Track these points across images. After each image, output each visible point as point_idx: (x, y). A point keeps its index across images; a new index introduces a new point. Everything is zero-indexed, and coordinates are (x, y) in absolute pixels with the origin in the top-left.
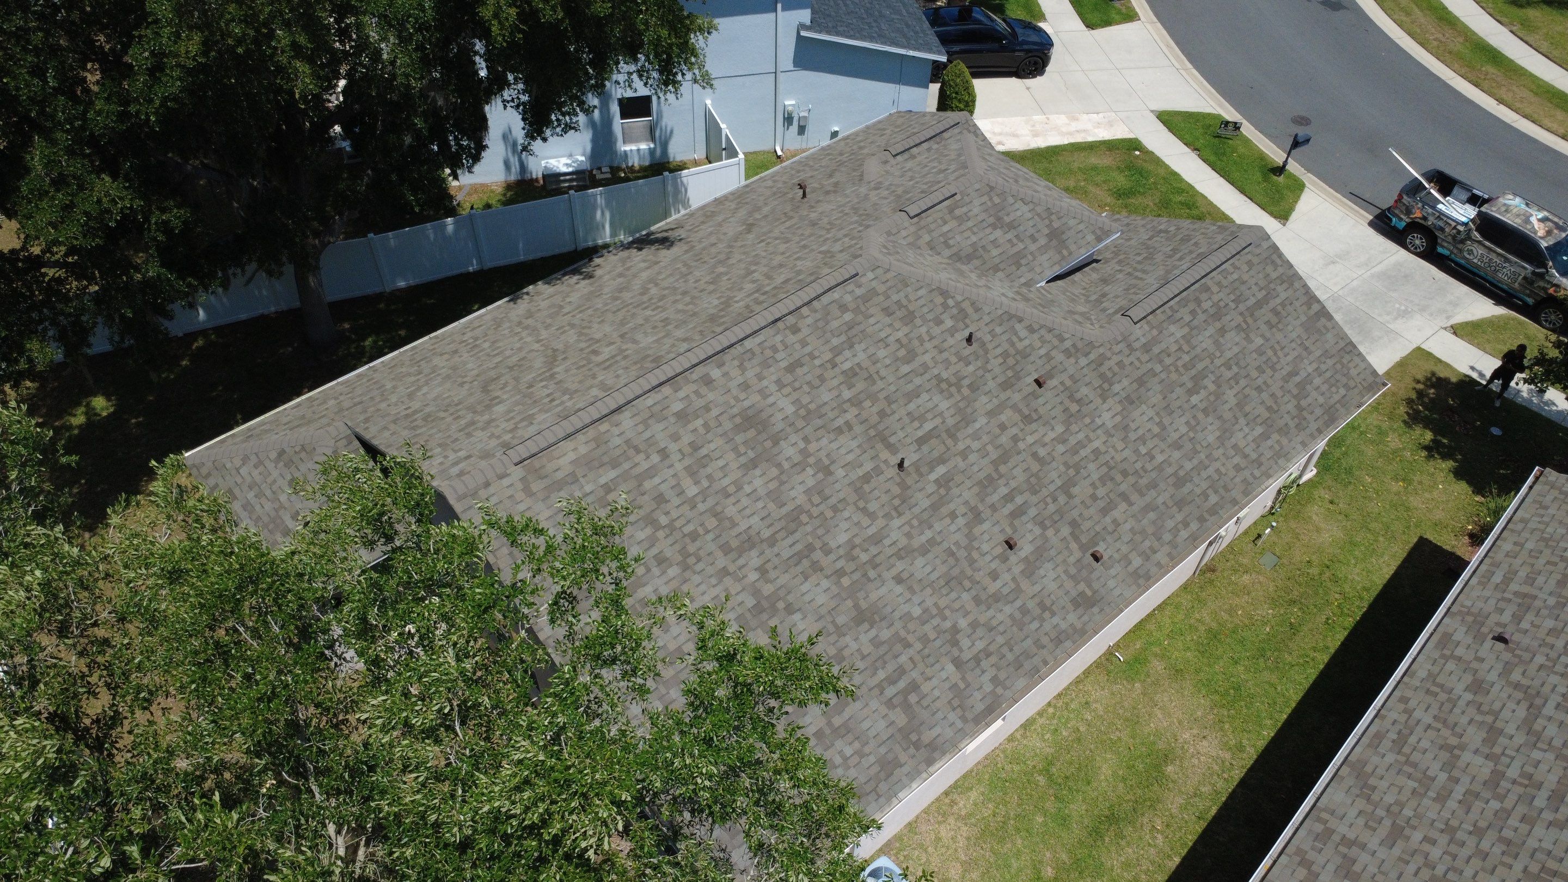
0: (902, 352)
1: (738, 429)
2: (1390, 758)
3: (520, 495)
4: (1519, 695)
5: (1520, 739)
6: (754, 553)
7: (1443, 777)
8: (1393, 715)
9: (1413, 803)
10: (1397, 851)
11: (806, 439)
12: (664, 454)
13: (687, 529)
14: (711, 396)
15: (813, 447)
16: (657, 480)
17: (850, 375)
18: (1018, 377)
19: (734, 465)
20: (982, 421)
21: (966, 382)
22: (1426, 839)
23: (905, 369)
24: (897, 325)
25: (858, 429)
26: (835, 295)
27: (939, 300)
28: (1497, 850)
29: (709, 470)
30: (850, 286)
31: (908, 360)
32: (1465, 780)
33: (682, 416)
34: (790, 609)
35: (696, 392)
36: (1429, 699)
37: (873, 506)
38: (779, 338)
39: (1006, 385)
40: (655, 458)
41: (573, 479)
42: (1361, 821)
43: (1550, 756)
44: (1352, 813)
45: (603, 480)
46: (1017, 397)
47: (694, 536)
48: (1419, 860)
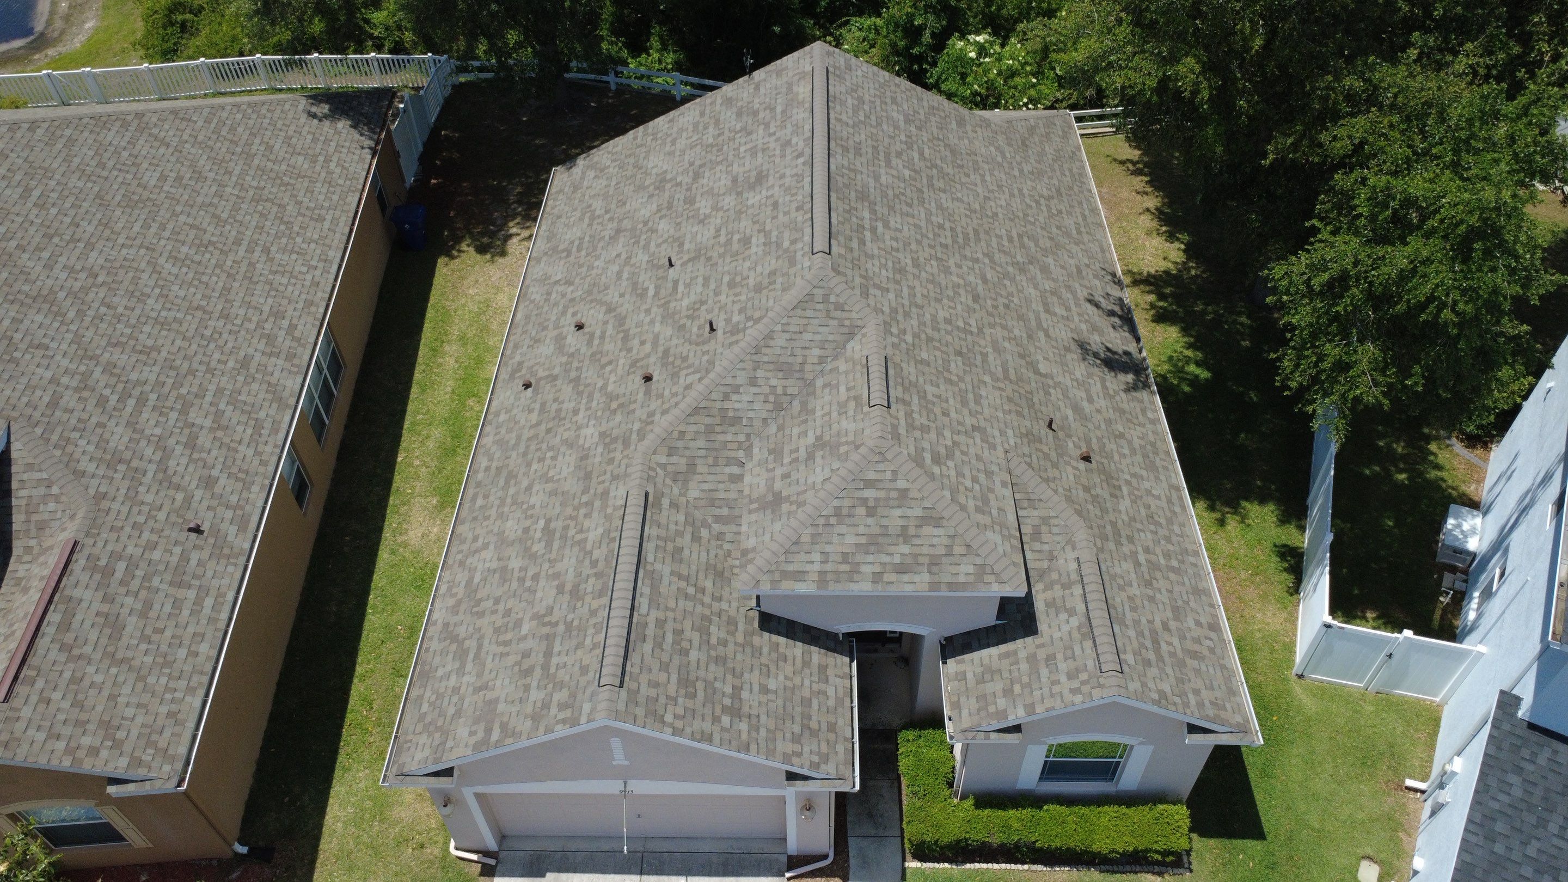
6: (690, 180)
11: (726, 211)
12: (772, 135)
13: (725, 147)
14: (789, 158)
15: (720, 214)
16: (761, 132)
18: (664, 362)
19: (741, 170)
21: (689, 323)
23: (726, 280)
25: (711, 242)
33: (787, 143)
35: (796, 150)
36: (245, 466)
38: (800, 198)
39: (666, 354)
46: (653, 359)
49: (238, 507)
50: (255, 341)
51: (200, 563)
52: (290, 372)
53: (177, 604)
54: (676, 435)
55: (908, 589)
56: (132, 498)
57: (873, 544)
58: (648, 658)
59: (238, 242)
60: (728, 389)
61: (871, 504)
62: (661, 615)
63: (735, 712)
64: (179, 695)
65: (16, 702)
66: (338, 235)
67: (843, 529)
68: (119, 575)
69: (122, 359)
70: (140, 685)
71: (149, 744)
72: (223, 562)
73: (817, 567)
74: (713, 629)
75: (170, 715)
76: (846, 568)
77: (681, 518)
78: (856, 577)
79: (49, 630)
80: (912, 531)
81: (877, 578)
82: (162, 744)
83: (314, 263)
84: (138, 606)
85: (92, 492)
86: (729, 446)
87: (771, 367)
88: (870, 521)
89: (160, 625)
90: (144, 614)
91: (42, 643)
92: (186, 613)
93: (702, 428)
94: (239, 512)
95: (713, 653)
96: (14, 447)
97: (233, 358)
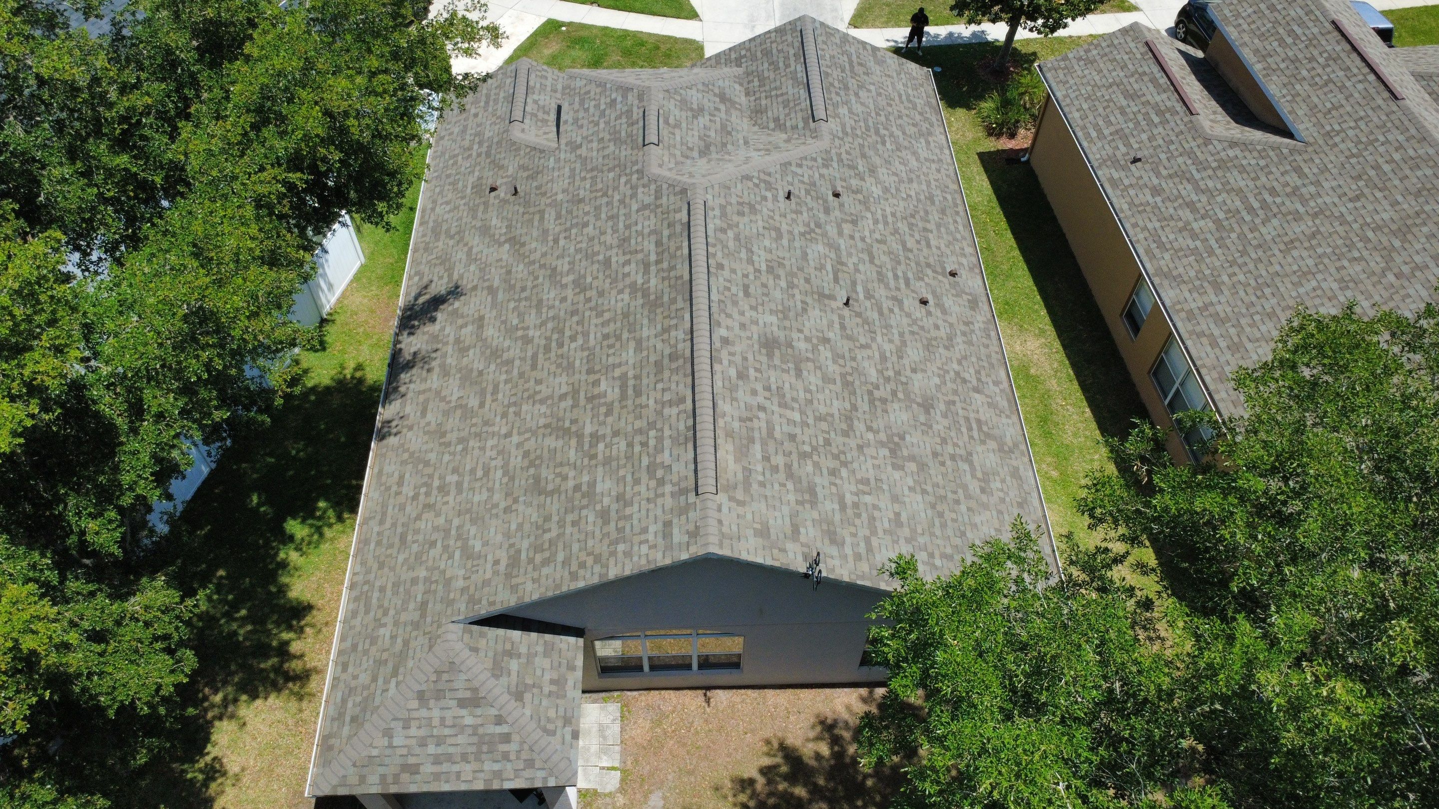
0: (773, 234)
1: (770, 356)
2: (1167, 256)
3: (740, 510)
4: (1177, 180)
5: (1204, 199)
6: (856, 422)
7: (1198, 243)
8: (1141, 236)
9: (1204, 267)
10: (1226, 292)
11: (800, 331)
12: (761, 408)
13: (821, 442)
14: (738, 348)
15: (807, 332)
16: (777, 428)
17: (770, 270)
18: (826, 201)
19: (793, 380)
20: (841, 241)
21: (812, 225)
22: (1230, 276)
23: (785, 242)
24: (753, 218)
25: (809, 300)
26: (711, 226)
27: (750, 184)
28: (1260, 253)
29: (788, 396)
30: (711, 214)
31: (780, 236)
33: (741, 376)
34: (902, 438)
35: (730, 354)
36: (1144, 215)
37: (863, 340)
38: (721, 279)
39: (827, 211)
40: (762, 415)
41: (748, 472)
42: (1195, 295)
43: (1224, 195)
44: (1187, 295)
45: (759, 456)
46: (837, 213)
47: (827, 442)
48: (1239, 287)
49: (1125, 190)
53: (1109, 123)
56: (1190, 154)
72: (1105, 157)
75: (1067, 83)
79: (1159, 74)
82: (1060, 72)
84: (1128, 110)
85: (1215, 142)
89: (1109, 110)
90: (1121, 108)
92: (1101, 123)
94: (1121, 187)
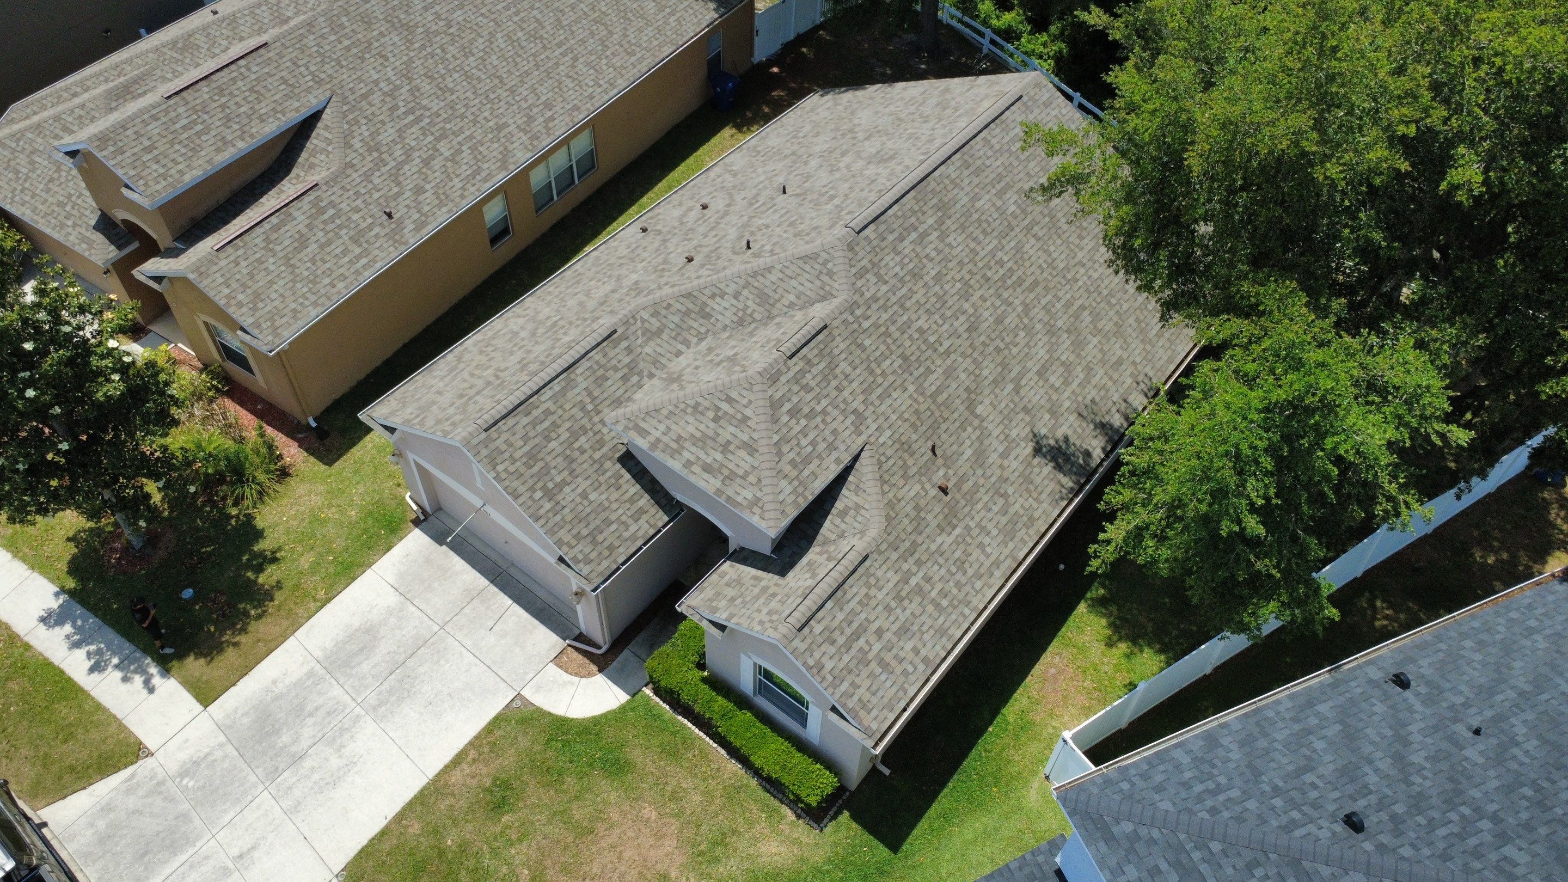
2: (485, 166)
4: (401, 179)
7: (464, 148)
8: (472, 189)
32: (454, 142)
49: (426, 215)
50: (519, 116)
51: (376, 236)
52: (526, 148)
53: (345, 252)
54: (665, 304)
55: (702, 484)
56: (367, 177)
57: (702, 441)
58: (520, 426)
59: (560, 45)
60: (717, 291)
61: (720, 414)
62: (553, 408)
63: (549, 494)
64: (307, 303)
65: (222, 255)
66: (635, 70)
67: (691, 419)
68: (326, 216)
69: (426, 86)
70: (291, 284)
71: (272, 319)
72: (391, 242)
73: (657, 434)
74: (583, 439)
75: (294, 311)
76: (674, 445)
77: (627, 360)
78: (677, 456)
79: (266, 226)
80: (732, 448)
81: (688, 464)
82: (277, 324)
83: (601, 82)
84: (323, 240)
85: (348, 159)
86: (693, 331)
87: (755, 292)
88: (712, 425)
89: (327, 258)
90: (322, 247)
91: (258, 230)
92: (346, 259)
93: (684, 309)
94: (423, 218)
95: (568, 452)
96: (328, 111)
97: (495, 120)
